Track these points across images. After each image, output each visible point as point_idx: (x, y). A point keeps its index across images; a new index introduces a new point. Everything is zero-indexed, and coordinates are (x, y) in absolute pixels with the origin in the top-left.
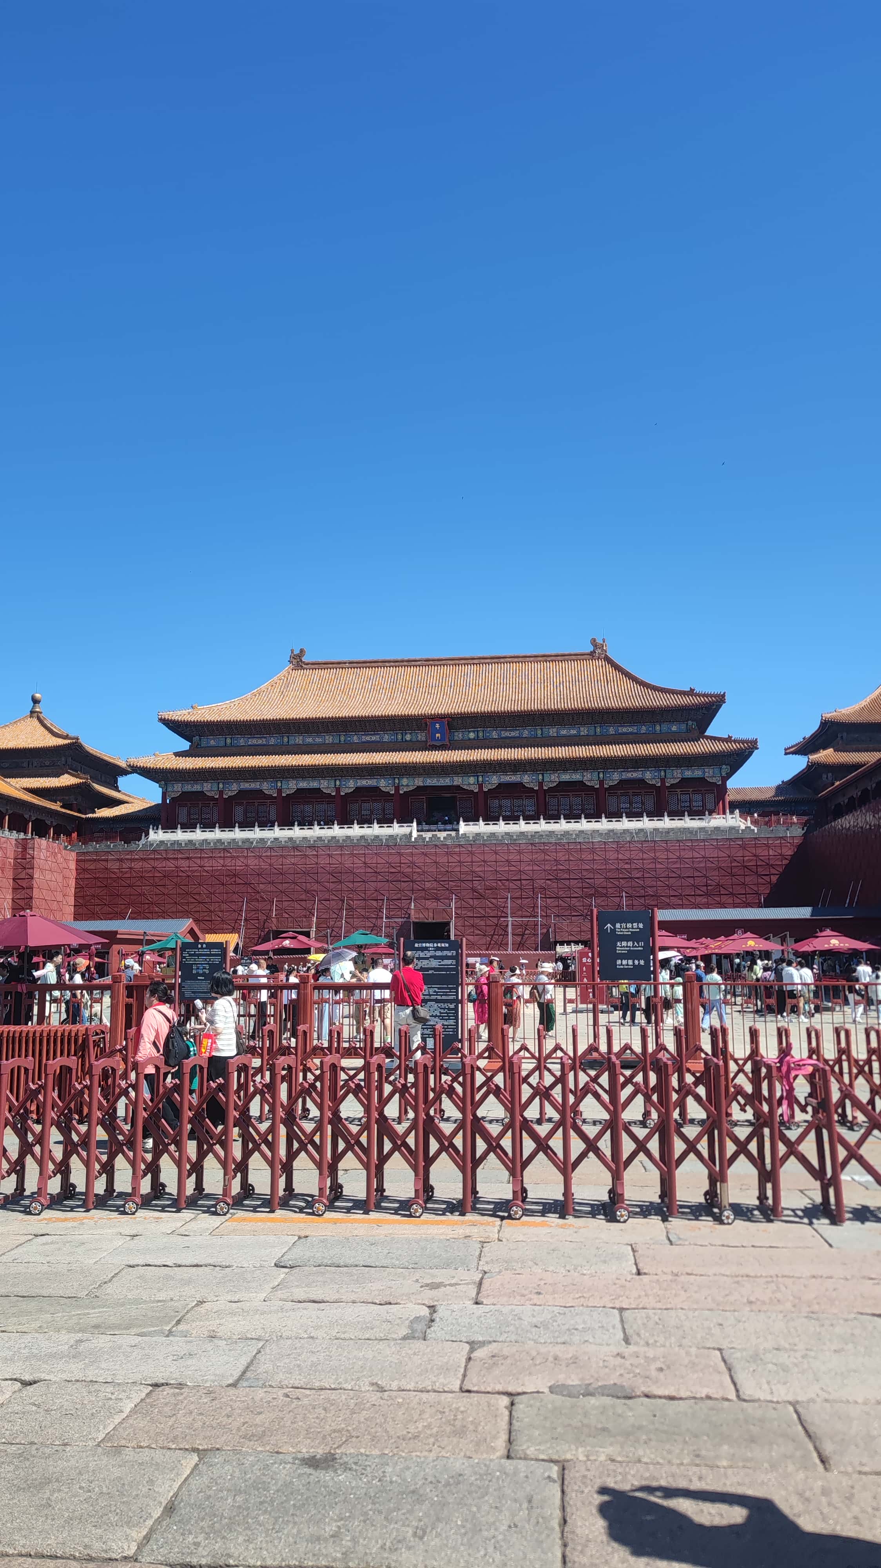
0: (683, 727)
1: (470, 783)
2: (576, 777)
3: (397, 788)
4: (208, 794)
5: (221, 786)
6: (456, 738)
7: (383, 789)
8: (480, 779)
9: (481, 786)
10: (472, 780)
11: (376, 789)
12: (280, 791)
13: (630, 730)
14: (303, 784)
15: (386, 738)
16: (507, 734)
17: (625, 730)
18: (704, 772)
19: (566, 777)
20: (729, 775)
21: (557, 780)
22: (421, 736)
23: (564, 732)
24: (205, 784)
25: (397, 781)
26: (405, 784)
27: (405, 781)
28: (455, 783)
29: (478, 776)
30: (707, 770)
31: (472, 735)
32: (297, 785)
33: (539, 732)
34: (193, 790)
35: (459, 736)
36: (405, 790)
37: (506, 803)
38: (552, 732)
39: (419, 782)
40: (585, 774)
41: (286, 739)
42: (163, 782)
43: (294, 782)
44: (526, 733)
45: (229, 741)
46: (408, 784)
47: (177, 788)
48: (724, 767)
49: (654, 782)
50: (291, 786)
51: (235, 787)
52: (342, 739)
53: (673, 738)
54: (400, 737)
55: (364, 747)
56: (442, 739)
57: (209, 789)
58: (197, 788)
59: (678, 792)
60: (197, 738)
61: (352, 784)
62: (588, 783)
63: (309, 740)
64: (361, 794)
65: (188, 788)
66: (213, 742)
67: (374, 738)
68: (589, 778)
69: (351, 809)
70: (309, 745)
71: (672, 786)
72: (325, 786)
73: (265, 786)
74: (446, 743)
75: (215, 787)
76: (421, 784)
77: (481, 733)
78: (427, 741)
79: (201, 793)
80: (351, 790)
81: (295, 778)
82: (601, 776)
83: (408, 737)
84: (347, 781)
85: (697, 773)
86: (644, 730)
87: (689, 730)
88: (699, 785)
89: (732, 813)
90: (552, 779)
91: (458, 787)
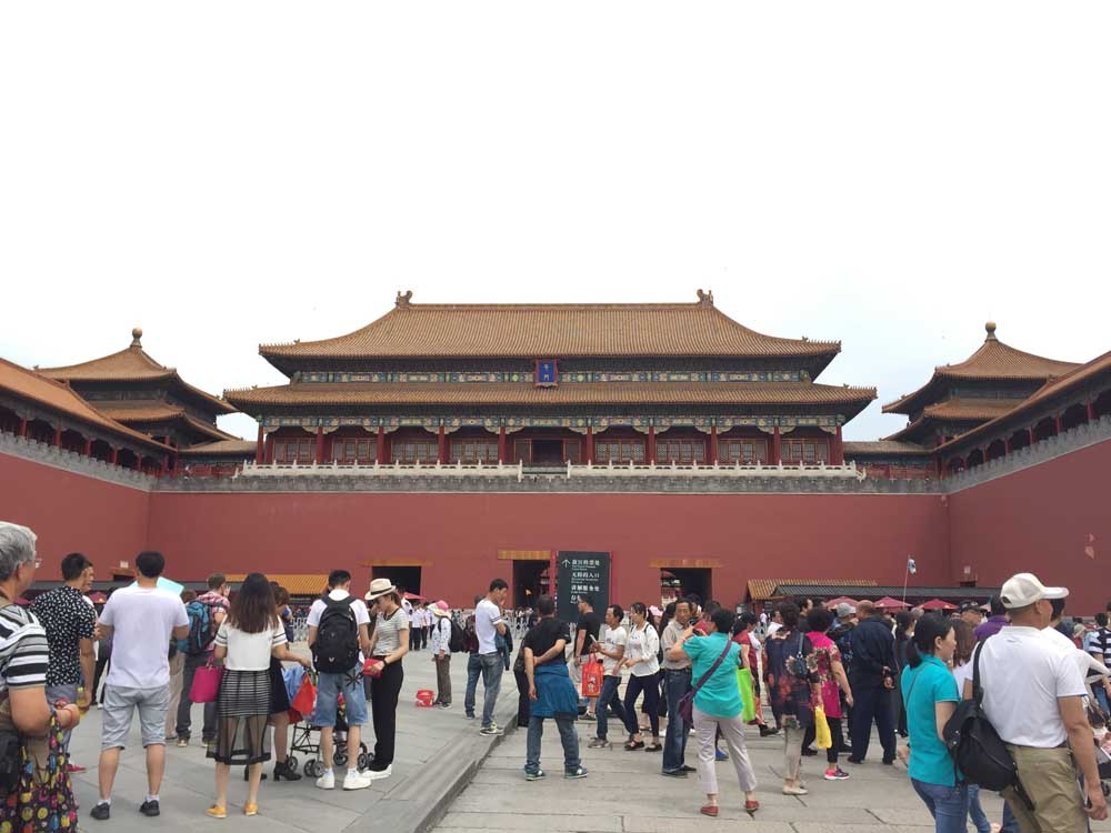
0: (795, 377)
1: (579, 425)
2: (688, 422)
4: (307, 429)
5: (321, 421)
6: (564, 380)
7: (489, 430)
8: (590, 422)
9: (589, 429)
10: (581, 422)
11: (482, 429)
12: (381, 429)
13: (742, 377)
14: (406, 422)
15: (493, 378)
16: (616, 378)
18: (818, 422)
19: (677, 422)
20: (843, 424)
21: (668, 424)
22: (529, 378)
23: (674, 378)
24: (304, 420)
25: (503, 421)
26: (511, 424)
27: (511, 422)
28: (564, 425)
29: (587, 419)
30: (821, 419)
31: (581, 378)
32: (399, 422)
33: (649, 377)
34: (291, 425)
35: (567, 378)
36: (512, 430)
37: (614, 447)
38: (663, 377)
39: (526, 423)
40: (697, 420)
41: (389, 377)
42: (260, 417)
43: (397, 419)
44: (635, 378)
45: (331, 377)
46: (513, 424)
47: (275, 423)
48: (839, 416)
49: (766, 430)
50: (394, 424)
51: (335, 423)
52: (448, 378)
53: (786, 386)
54: (506, 378)
55: (470, 386)
56: (551, 380)
57: (307, 424)
58: (295, 422)
59: (791, 441)
60: (299, 373)
61: (456, 422)
62: (700, 429)
63: (414, 378)
64: (465, 434)
65: (286, 422)
66: (314, 378)
67: (480, 378)
68: (701, 424)
69: (456, 448)
70: (413, 382)
71: (787, 435)
72: (428, 423)
73: (367, 422)
74: (554, 384)
75: (314, 422)
76: (528, 424)
77: (590, 377)
78: (534, 382)
79: (299, 429)
80: (455, 429)
81: (397, 416)
82: (714, 422)
83: (515, 378)
84: (452, 420)
85: (812, 422)
86: (755, 378)
87: (801, 379)
88: (815, 434)
89: (847, 464)
90: (665, 423)
91: (566, 429)
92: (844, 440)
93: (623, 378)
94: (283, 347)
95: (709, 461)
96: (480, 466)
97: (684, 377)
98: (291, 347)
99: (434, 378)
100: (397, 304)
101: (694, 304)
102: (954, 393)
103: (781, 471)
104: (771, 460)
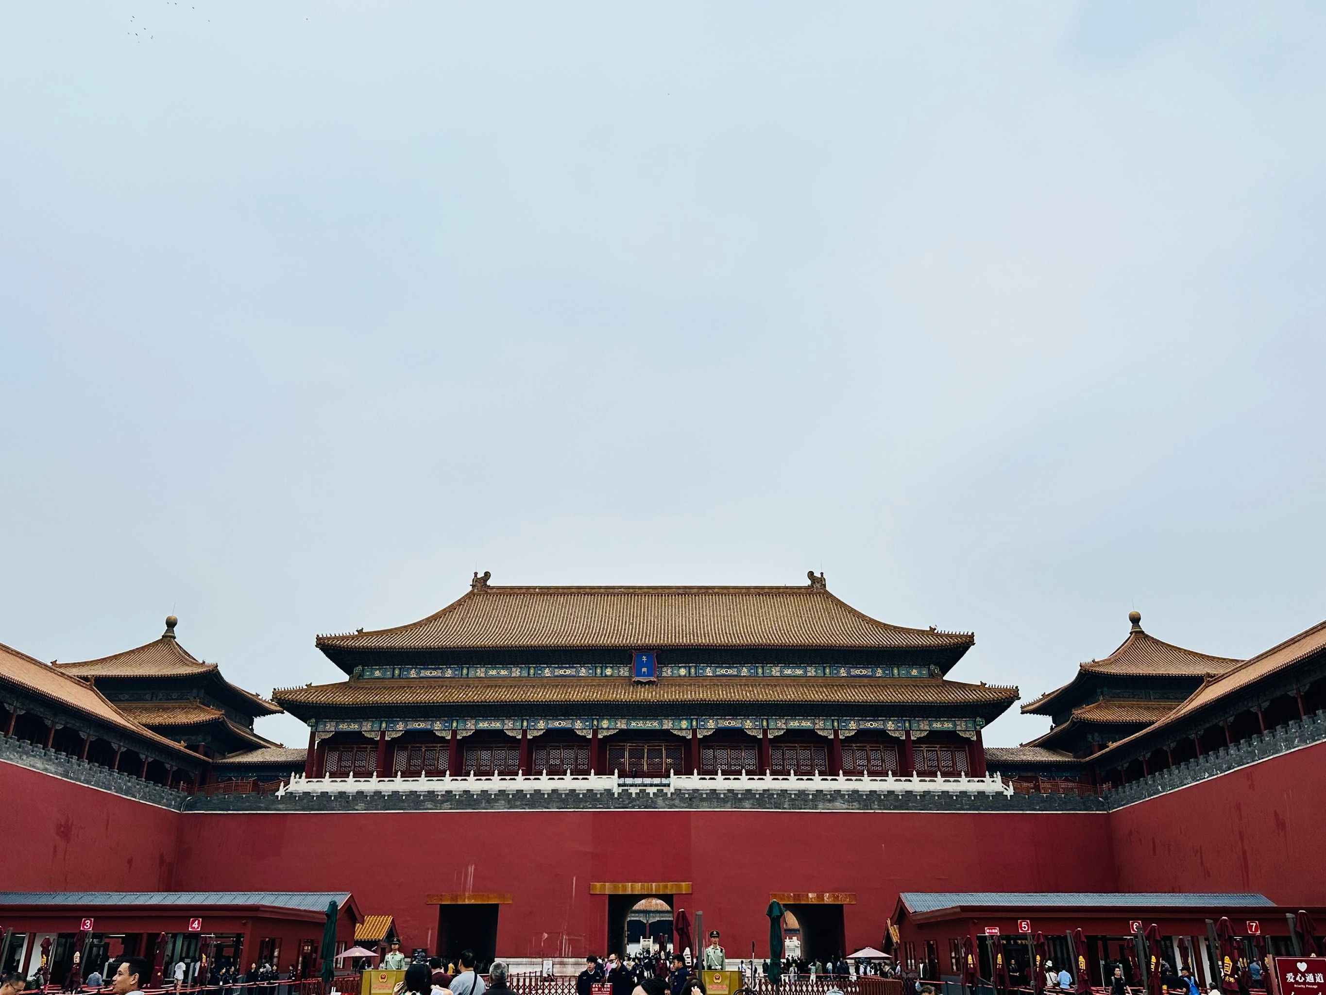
0: (925, 672)
1: (682, 727)
2: (806, 724)
3: (595, 733)
4: (368, 735)
5: (384, 725)
6: (664, 674)
7: (579, 733)
8: (694, 723)
9: (694, 732)
10: (684, 724)
11: (571, 732)
12: (454, 733)
13: (864, 672)
14: (483, 725)
15: (583, 672)
16: (723, 671)
17: (857, 672)
18: (955, 725)
19: (794, 724)
20: (982, 728)
21: (784, 726)
22: (624, 672)
23: (788, 672)
24: (364, 724)
25: (595, 723)
26: (605, 726)
27: (605, 724)
28: (665, 727)
29: (692, 720)
30: (958, 723)
31: (683, 672)
32: (475, 725)
33: (760, 671)
34: (349, 729)
35: (667, 672)
36: (605, 734)
37: (722, 754)
38: (775, 671)
39: (622, 725)
40: (817, 721)
41: (465, 671)
42: (313, 720)
43: (473, 722)
44: (745, 671)
45: (397, 672)
46: (607, 726)
47: (330, 728)
48: (978, 719)
49: (897, 735)
50: (469, 727)
51: (400, 726)
52: (532, 671)
53: (915, 684)
54: (599, 671)
55: (556, 683)
56: (649, 674)
57: (368, 728)
58: (354, 727)
59: (924, 747)
60: (360, 667)
61: (541, 725)
62: (820, 733)
63: (493, 672)
64: (552, 738)
65: (344, 727)
66: (377, 674)
67: (568, 672)
68: (823, 727)
69: (539, 756)
70: (492, 678)
71: (920, 740)
72: (510, 727)
73: (438, 726)
74: (652, 679)
75: (376, 726)
76: (624, 727)
77: (693, 670)
78: (630, 677)
79: (359, 734)
80: (541, 733)
81: (472, 717)
82: (836, 724)
83: (609, 672)
84: (536, 721)
85: (948, 726)
86: (879, 672)
87: (931, 675)
88: (950, 740)
89: (991, 776)
90: (779, 726)
91: (667, 731)
92: (985, 746)
93: (730, 672)
94: (343, 638)
95: (834, 772)
96: (568, 777)
97: (799, 672)
98: (353, 637)
99: (516, 672)
100: (473, 586)
101: (805, 588)
102: (1102, 693)
103: (916, 785)
104: (904, 771)
